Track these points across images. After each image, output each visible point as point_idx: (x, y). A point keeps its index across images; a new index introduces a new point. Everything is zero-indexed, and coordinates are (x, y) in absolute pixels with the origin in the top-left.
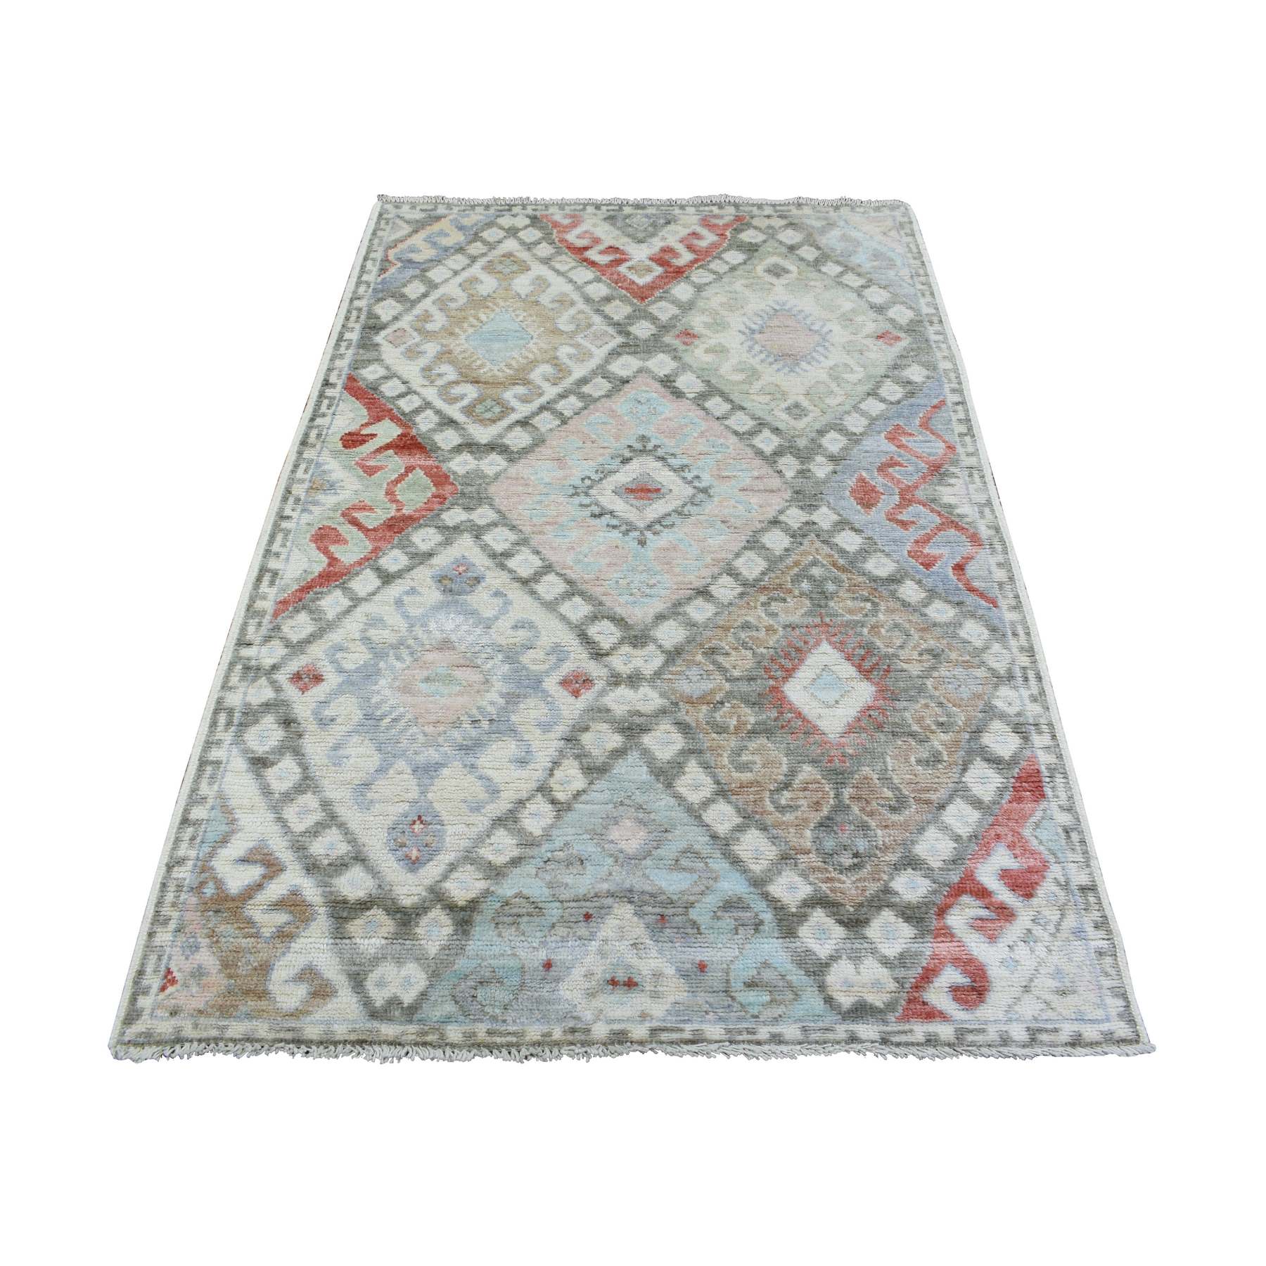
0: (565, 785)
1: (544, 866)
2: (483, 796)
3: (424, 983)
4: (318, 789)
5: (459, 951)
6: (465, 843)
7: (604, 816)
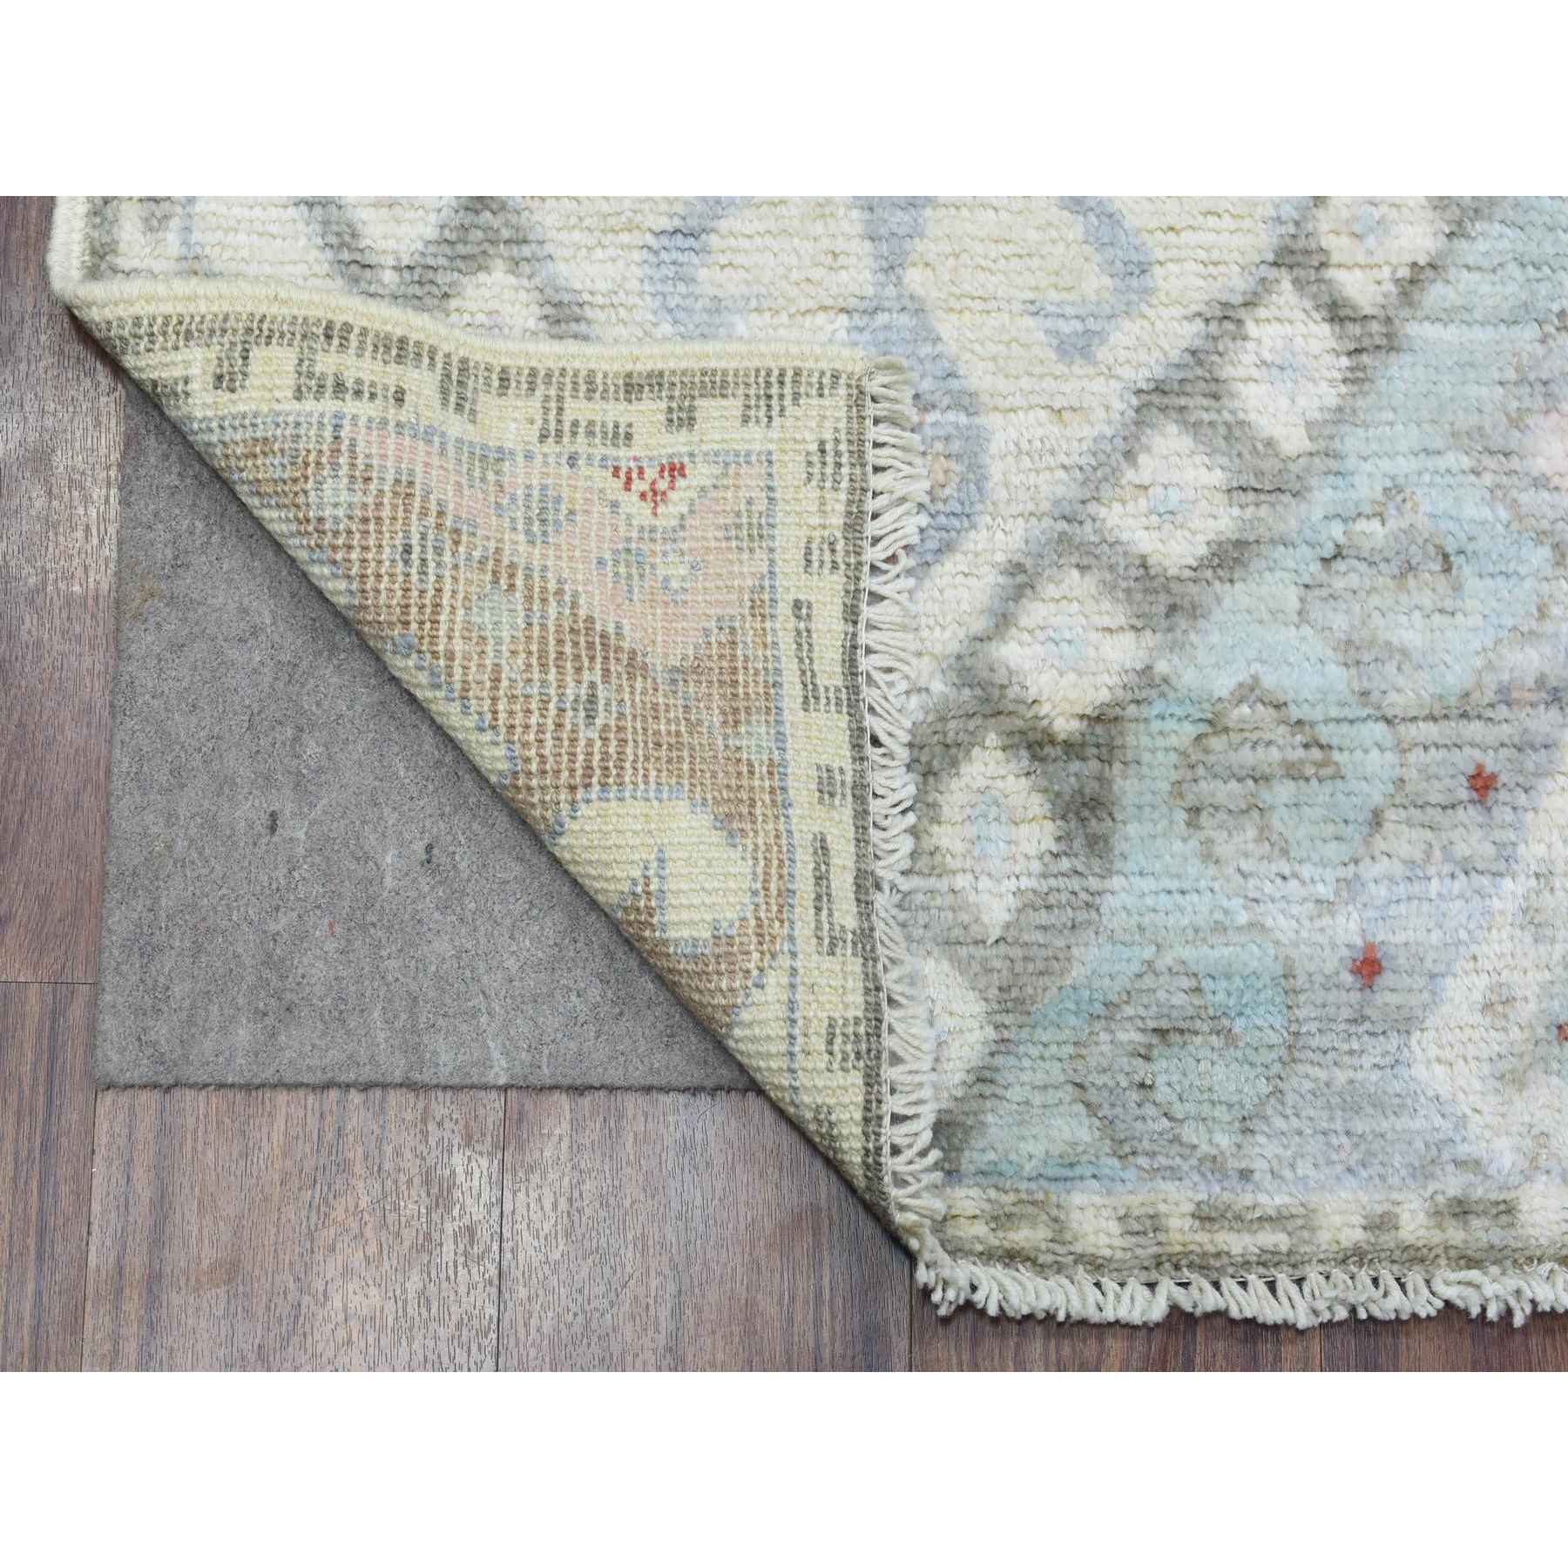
0: (1371, 241)
1: (1323, 577)
2: (1095, 283)
3: (977, 1035)
4: (526, 251)
5: (1082, 916)
6: (1055, 486)
7: (1511, 375)
